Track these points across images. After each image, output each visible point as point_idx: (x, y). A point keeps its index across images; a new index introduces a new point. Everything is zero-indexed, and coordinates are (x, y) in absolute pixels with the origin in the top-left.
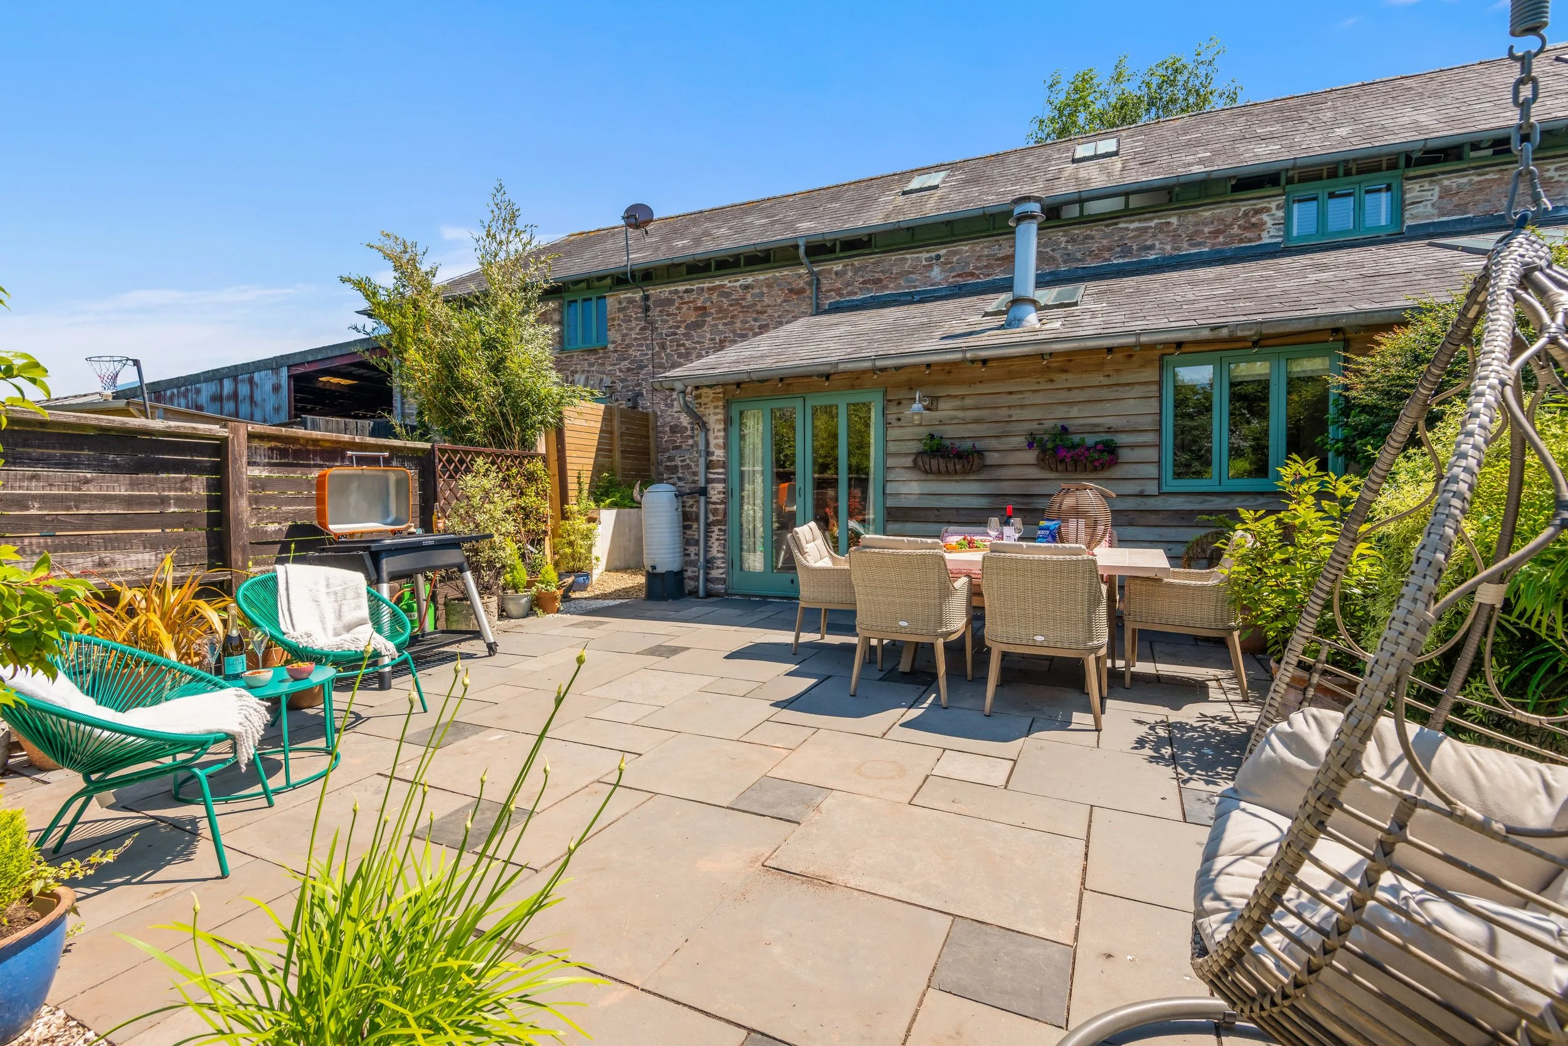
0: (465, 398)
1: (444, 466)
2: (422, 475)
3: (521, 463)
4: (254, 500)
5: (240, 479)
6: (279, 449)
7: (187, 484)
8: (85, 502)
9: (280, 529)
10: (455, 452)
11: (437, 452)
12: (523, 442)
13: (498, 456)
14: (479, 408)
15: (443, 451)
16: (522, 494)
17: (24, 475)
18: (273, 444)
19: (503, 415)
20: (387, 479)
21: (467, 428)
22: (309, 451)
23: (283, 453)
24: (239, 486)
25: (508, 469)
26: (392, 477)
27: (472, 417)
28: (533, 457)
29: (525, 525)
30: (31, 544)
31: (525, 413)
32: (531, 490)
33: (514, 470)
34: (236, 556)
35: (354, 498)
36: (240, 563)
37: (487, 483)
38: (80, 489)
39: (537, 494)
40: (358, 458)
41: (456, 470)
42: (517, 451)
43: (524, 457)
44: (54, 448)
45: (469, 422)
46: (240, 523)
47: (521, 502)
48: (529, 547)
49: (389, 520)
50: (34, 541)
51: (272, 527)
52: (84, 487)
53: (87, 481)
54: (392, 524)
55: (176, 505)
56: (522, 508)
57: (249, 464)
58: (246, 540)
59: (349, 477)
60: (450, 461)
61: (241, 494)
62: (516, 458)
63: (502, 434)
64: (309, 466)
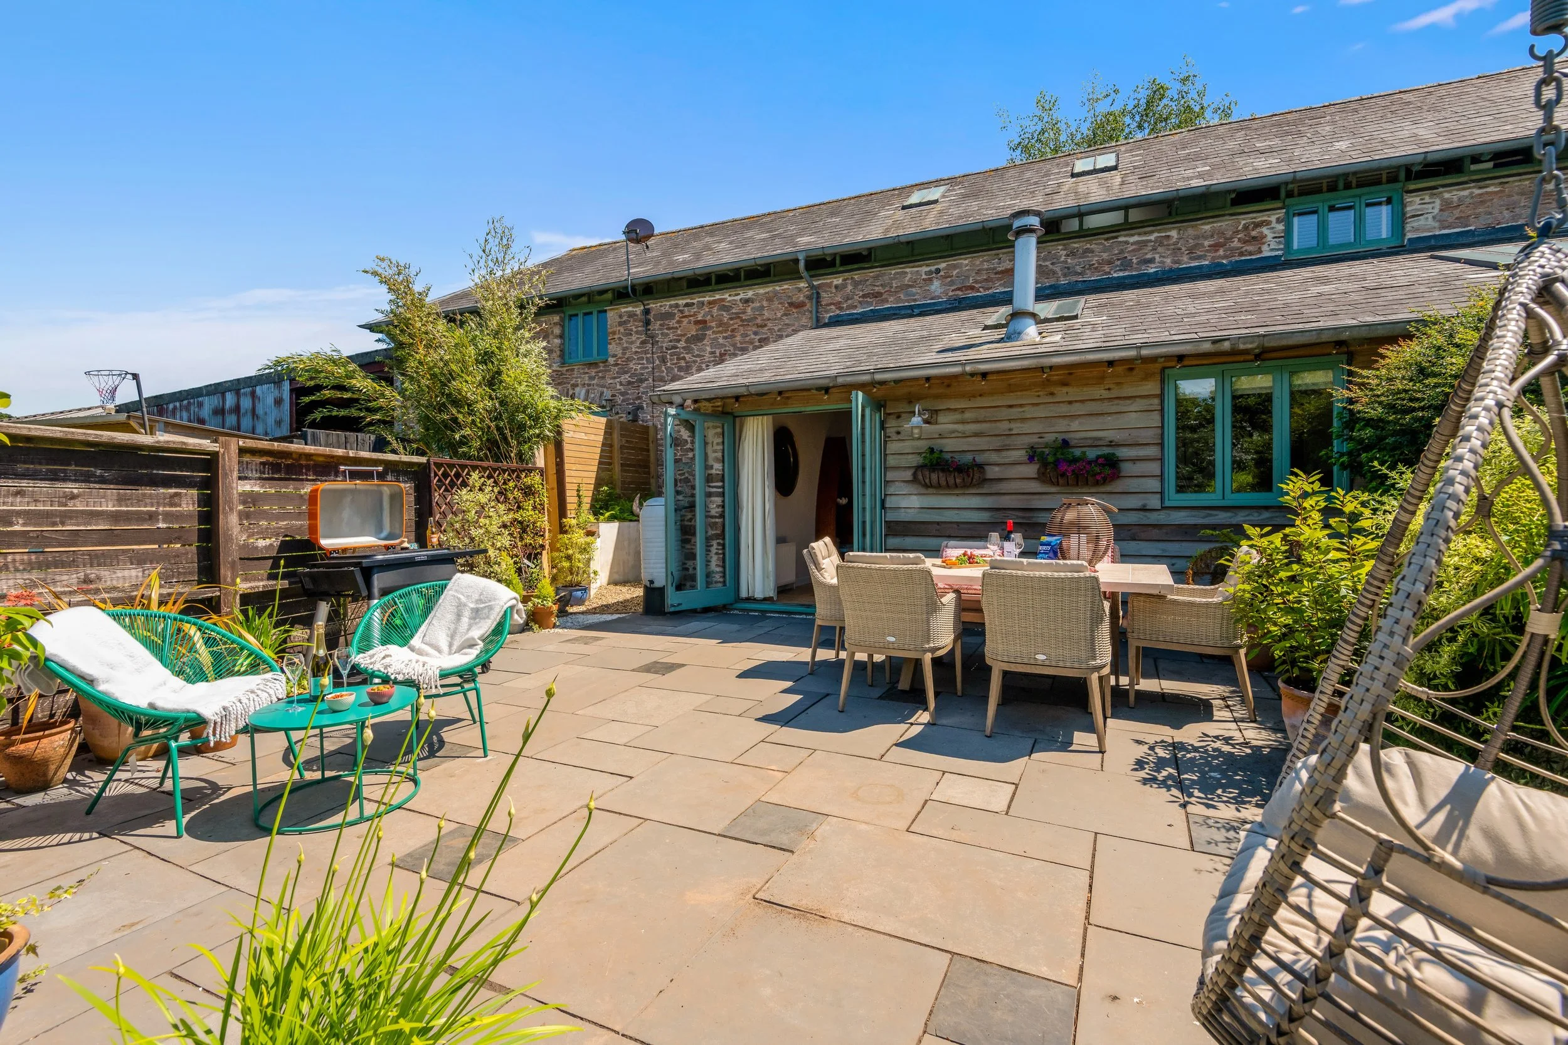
0: (459, 412)
1: (439, 480)
2: (417, 489)
3: (518, 477)
4: (244, 516)
5: (230, 494)
6: (271, 464)
7: (176, 500)
8: (71, 518)
9: (271, 545)
10: (452, 466)
11: (433, 466)
12: (520, 456)
13: (495, 470)
14: (473, 422)
15: (439, 465)
16: (519, 507)
17: (8, 491)
18: (264, 459)
19: (498, 428)
20: (381, 494)
21: (464, 441)
22: (301, 466)
23: (276, 468)
24: (229, 502)
25: (505, 483)
26: (386, 491)
27: (467, 432)
28: (530, 471)
29: (522, 539)
30: (14, 561)
31: (522, 427)
32: (528, 504)
33: (511, 484)
34: (225, 572)
35: (346, 513)
36: (229, 579)
37: (483, 498)
38: (66, 505)
39: (534, 508)
40: (351, 472)
41: (452, 484)
42: (514, 465)
43: (522, 471)
44: (40, 464)
45: (464, 437)
46: (229, 538)
47: (518, 516)
48: (526, 561)
49: (383, 535)
50: (18, 557)
51: (261, 543)
52: (71, 503)
53: (73, 497)
54: (385, 539)
55: (164, 521)
56: (521, 523)
57: (240, 478)
58: (236, 556)
59: (343, 492)
60: (446, 475)
61: (231, 509)
62: (513, 471)
63: (499, 448)
64: (302, 480)
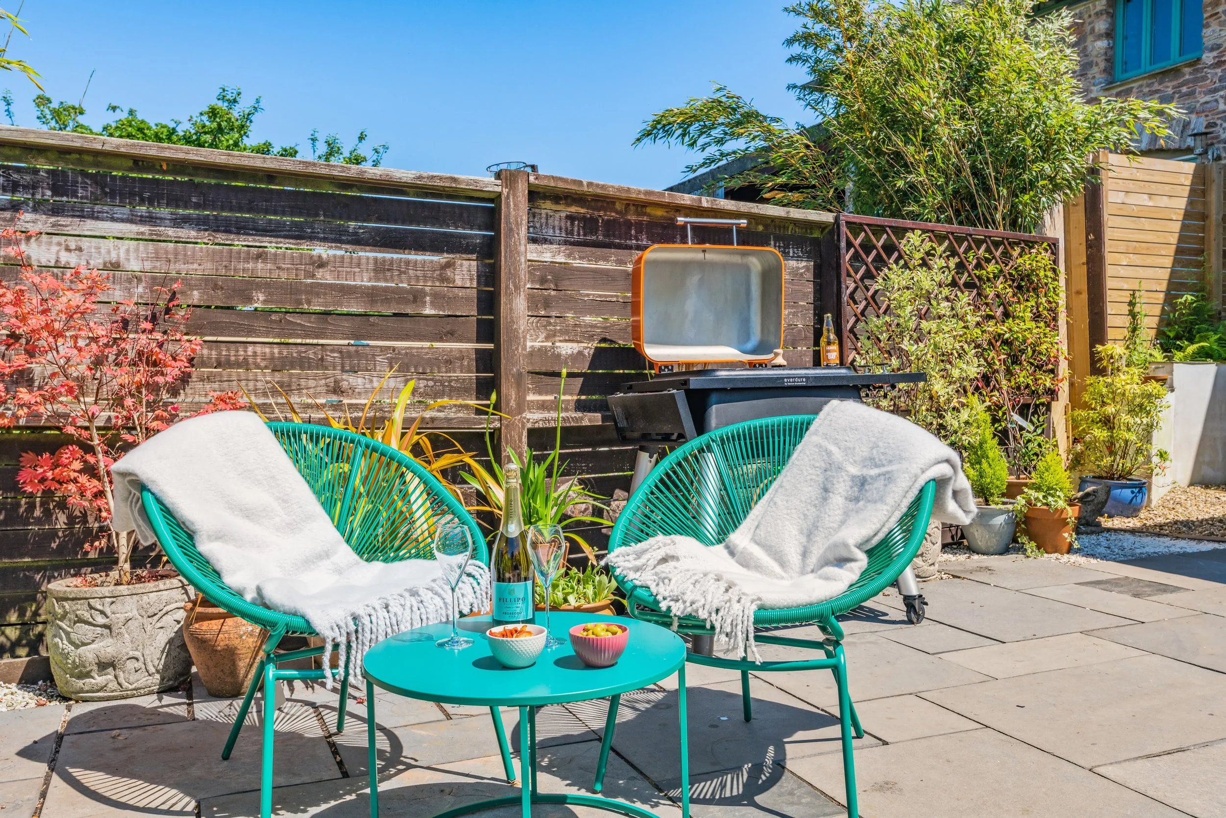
0: (907, 141)
1: (856, 257)
2: (819, 272)
3: (1006, 255)
4: (533, 302)
5: (515, 263)
6: (583, 219)
7: (449, 273)
8: (318, 295)
9: (580, 353)
10: (879, 230)
11: (844, 229)
12: (1014, 220)
13: (960, 240)
14: (932, 159)
15: (855, 228)
16: (1006, 315)
17: (248, 253)
18: (573, 209)
19: (976, 173)
20: (747, 269)
21: (911, 193)
22: (629, 224)
23: (590, 225)
24: (514, 276)
25: (979, 266)
26: (755, 264)
27: (919, 176)
28: (1030, 244)
29: (1009, 373)
30: (255, 354)
31: (1017, 161)
32: (1024, 310)
33: (991, 268)
34: (509, 390)
35: (692, 303)
36: (513, 403)
37: (925, 279)
38: (313, 276)
39: (1037, 317)
40: (696, 228)
41: (880, 263)
42: (1000, 231)
43: (1012, 245)
44: (284, 214)
45: (912, 186)
46: (514, 337)
47: (1002, 329)
48: (1016, 417)
49: (750, 346)
50: (259, 349)
51: (567, 348)
52: (320, 273)
53: (321, 264)
54: (753, 352)
55: (433, 304)
56: (1006, 342)
57: (534, 240)
58: (522, 365)
59: (686, 265)
60: (867, 247)
61: (517, 288)
62: (997, 245)
63: (974, 206)
64: (630, 248)
